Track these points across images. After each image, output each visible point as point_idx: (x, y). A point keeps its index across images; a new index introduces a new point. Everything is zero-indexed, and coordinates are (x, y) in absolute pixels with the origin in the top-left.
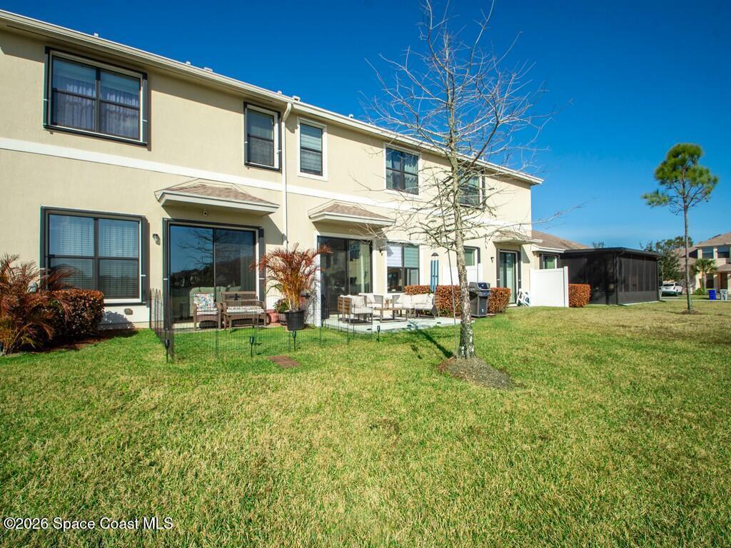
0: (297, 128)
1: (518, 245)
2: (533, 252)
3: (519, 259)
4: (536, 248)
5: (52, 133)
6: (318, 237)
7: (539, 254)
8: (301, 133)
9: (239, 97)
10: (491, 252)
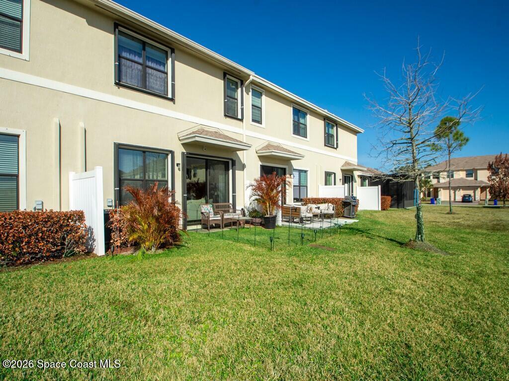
0: (250, 92)
1: (352, 171)
2: (358, 176)
3: (352, 180)
4: (360, 173)
5: (119, 88)
6: (261, 165)
7: (361, 177)
8: (252, 95)
9: (220, 69)
10: (339, 176)
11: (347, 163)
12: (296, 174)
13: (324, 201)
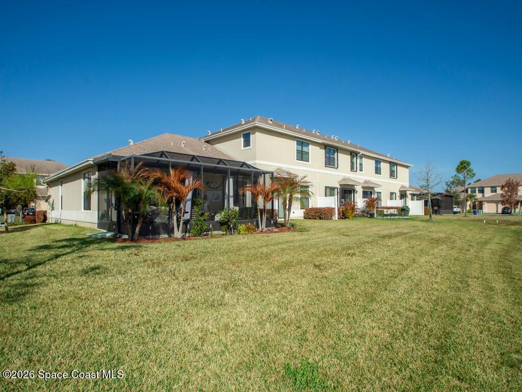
1: (405, 191)
2: (410, 194)
3: (406, 197)
6: (362, 191)
10: (398, 194)
11: (402, 187)
12: (376, 194)
13: (392, 208)
